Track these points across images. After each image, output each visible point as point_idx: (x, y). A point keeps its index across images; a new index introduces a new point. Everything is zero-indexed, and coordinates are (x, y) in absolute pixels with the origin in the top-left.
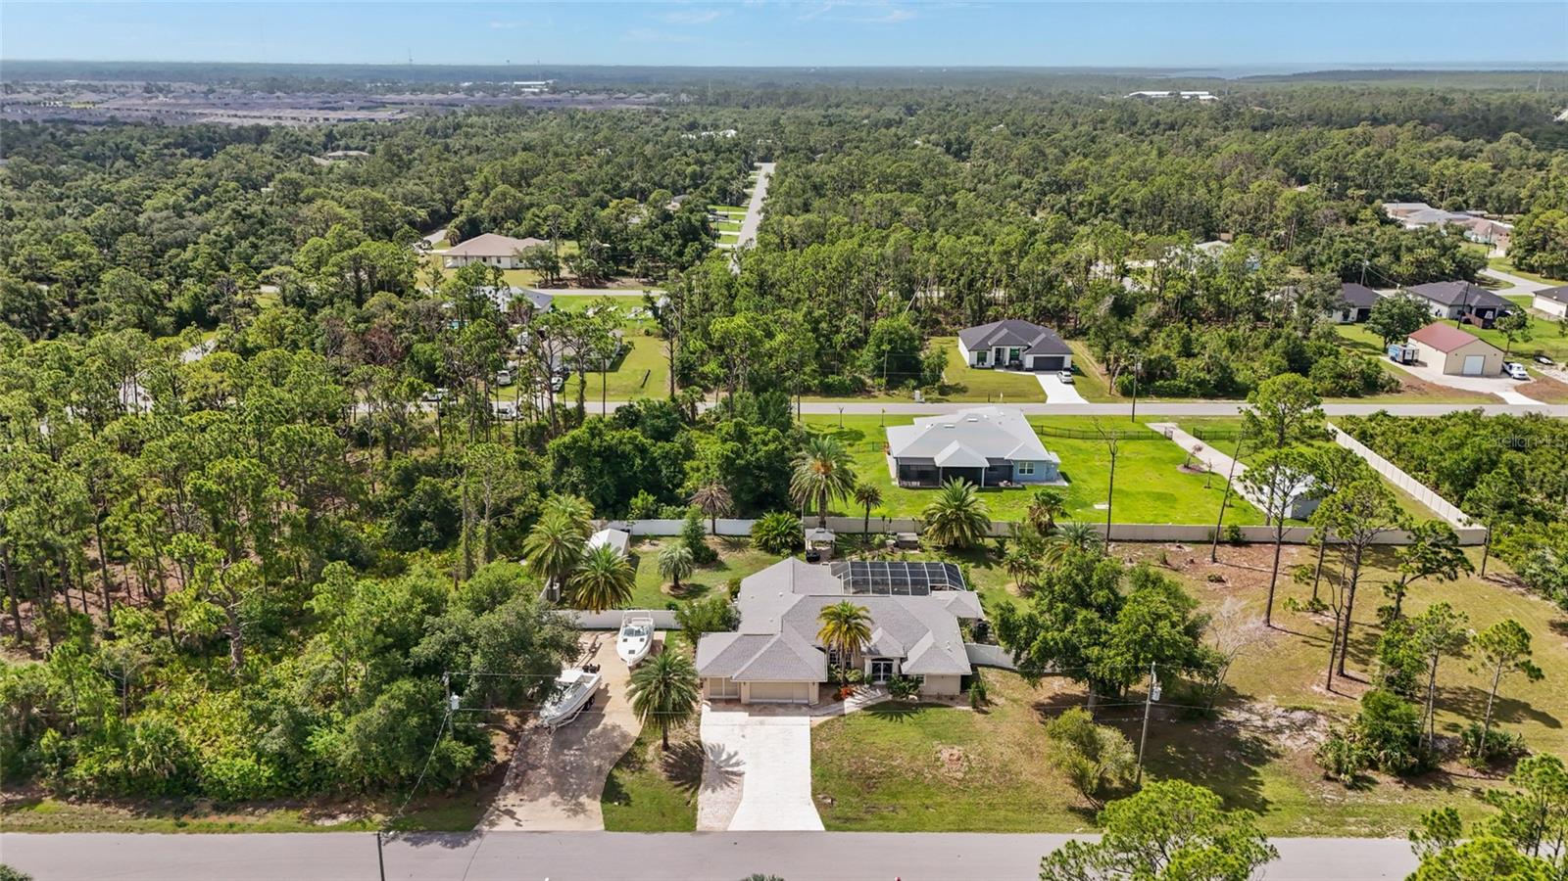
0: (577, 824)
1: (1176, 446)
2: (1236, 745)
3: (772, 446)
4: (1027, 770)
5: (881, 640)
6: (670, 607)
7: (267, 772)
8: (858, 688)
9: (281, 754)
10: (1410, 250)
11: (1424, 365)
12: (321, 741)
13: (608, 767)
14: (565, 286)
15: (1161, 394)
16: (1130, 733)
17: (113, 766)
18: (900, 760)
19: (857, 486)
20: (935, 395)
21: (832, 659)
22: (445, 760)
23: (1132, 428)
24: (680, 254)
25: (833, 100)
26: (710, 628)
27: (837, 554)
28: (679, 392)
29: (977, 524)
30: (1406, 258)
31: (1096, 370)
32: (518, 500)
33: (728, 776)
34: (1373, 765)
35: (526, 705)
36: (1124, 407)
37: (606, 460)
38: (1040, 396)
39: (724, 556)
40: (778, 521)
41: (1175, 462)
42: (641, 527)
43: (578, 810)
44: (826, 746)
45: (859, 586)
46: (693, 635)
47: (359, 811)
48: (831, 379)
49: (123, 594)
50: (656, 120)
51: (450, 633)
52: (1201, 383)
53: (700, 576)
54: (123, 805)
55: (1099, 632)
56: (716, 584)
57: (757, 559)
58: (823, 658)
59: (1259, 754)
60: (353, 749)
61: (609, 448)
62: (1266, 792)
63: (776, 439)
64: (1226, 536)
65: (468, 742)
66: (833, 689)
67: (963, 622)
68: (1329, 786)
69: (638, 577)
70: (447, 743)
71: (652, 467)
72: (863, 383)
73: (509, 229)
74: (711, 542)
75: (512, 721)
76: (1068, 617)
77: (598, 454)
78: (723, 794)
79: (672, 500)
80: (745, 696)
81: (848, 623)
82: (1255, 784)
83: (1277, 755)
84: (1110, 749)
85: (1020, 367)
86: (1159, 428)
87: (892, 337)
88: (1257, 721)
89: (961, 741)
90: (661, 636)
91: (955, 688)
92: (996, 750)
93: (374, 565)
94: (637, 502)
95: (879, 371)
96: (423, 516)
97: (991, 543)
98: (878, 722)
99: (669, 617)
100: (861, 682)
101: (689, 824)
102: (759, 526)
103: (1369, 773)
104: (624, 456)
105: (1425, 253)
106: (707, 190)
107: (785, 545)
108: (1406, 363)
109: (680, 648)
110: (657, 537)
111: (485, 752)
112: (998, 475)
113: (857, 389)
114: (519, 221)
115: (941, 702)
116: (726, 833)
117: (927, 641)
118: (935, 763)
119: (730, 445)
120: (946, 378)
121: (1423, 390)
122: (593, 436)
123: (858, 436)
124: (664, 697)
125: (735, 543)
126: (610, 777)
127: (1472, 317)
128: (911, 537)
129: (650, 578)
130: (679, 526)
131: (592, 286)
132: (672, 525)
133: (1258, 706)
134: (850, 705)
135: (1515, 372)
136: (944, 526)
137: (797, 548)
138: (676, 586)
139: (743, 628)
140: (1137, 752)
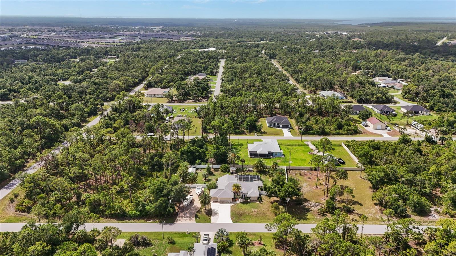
0: (191, 222)
1: (309, 148)
2: (305, 209)
3: (224, 150)
4: (268, 213)
5: (243, 190)
6: (205, 184)
7: (138, 213)
8: (239, 199)
9: (141, 210)
10: (376, 95)
11: (369, 127)
12: (148, 208)
13: (195, 213)
14: (174, 103)
15: (309, 134)
16: (285, 206)
17: (113, 212)
18: (246, 211)
19: (241, 159)
20: (260, 134)
21: (235, 194)
22: (169, 211)
23: (301, 143)
24: (202, 94)
25: (241, 36)
26: (213, 188)
27: (237, 172)
28: (204, 135)
29: (264, 167)
30: (375, 97)
31: (296, 128)
32: (175, 163)
33: (216, 214)
34: (327, 212)
35: (180, 202)
36: (299, 138)
37: (191, 153)
38: (282, 134)
39: (214, 173)
40: (225, 166)
41: (308, 151)
42: (198, 167)
43: (191, 219)
44: (233, 209)
45: (240, 180)
46: (209, 189)
47: (154, 220)
48: (237, 130)
49: (99, 181)
50: (193, 44)
51: (168, 190)
52: (318, 132)
53: (210, 177)
54: (114, 219)
55: (280, 189)
56: (213, 178)
57: (221, 174)
58: (233, 194)
59: (308, 210)
60: (154, 209)
61: (192, 151)
62: (308, 217)
63: (225, 149)
64: (313, 169)
65: (172, 208)
66: (235, 199)
67: (259, 187)
68: (319, 216)
69: (198, 177)
70: (169, 208)
71: (200, 154)
72: (244, 131)
73: (159, 85)
74: (212, 170)
75: (178, 205)
76: (275, 187)
77: (189, 152)
78: (215, 217)
79: (204, 161)
80: (219, 201)
81: (237, 187)
82: (306, 216)
83: (311, 211)
84: (280, 209)
85: (279, 127)
86: (306, 143)
87: (250, 121)
88: (309, 205)
89: (257, 208)
90: (203, 189)
91: (257, 199)
92: (262, 210)
93: (147, 175)
94: (197, 162)
95: (247, 129)
96: (156, 165)
97: (267, 170)
98: (243, 205)
99: (205, 186)
100: (240, 198)
101: (210, 222)
102: (221, 167)
103: (326, 214)
104: (194, 152)
105: (379, 95)
106: (207, 71)
107: (226, 171)
108: (365, 126)
109: (207, 192)
110: (201, 169)
111: (175, 210)
112: (270, 155)
113: (243, 133)
114: (162, 83)
115: (254, 201)
116: (216, 223)
117: (252, 190)
118: (252, 212)
119: (215, 150)
120: (262, 130)
121: (367, 133)
122: (188, 148)
123: (242, 145)
124: (205, 201)
125: (216, 170)
126: (196, 214)
127: (385, 114)
128: (251, 169)
129: (200, 178)
130: (206, 166)
131: (181, 103)
132: (204, 166)
133: (310, 202)
134: (238, 202)
135: (388, 129)
136: (257, 167)
137: (229, 171)
138: (205, 179)
139: (219, 188)
140: (285, 210)
